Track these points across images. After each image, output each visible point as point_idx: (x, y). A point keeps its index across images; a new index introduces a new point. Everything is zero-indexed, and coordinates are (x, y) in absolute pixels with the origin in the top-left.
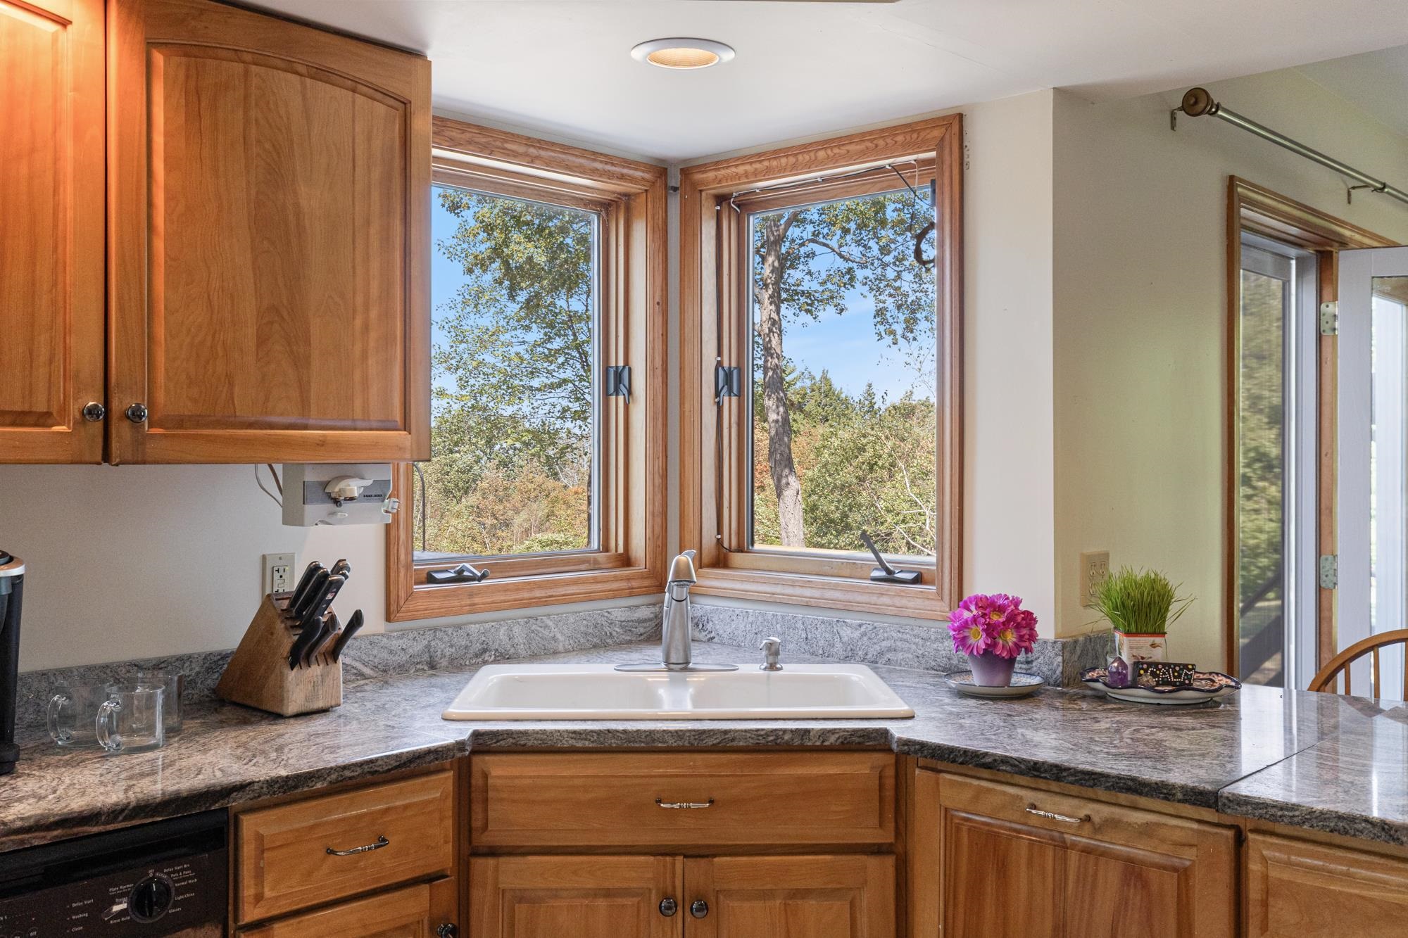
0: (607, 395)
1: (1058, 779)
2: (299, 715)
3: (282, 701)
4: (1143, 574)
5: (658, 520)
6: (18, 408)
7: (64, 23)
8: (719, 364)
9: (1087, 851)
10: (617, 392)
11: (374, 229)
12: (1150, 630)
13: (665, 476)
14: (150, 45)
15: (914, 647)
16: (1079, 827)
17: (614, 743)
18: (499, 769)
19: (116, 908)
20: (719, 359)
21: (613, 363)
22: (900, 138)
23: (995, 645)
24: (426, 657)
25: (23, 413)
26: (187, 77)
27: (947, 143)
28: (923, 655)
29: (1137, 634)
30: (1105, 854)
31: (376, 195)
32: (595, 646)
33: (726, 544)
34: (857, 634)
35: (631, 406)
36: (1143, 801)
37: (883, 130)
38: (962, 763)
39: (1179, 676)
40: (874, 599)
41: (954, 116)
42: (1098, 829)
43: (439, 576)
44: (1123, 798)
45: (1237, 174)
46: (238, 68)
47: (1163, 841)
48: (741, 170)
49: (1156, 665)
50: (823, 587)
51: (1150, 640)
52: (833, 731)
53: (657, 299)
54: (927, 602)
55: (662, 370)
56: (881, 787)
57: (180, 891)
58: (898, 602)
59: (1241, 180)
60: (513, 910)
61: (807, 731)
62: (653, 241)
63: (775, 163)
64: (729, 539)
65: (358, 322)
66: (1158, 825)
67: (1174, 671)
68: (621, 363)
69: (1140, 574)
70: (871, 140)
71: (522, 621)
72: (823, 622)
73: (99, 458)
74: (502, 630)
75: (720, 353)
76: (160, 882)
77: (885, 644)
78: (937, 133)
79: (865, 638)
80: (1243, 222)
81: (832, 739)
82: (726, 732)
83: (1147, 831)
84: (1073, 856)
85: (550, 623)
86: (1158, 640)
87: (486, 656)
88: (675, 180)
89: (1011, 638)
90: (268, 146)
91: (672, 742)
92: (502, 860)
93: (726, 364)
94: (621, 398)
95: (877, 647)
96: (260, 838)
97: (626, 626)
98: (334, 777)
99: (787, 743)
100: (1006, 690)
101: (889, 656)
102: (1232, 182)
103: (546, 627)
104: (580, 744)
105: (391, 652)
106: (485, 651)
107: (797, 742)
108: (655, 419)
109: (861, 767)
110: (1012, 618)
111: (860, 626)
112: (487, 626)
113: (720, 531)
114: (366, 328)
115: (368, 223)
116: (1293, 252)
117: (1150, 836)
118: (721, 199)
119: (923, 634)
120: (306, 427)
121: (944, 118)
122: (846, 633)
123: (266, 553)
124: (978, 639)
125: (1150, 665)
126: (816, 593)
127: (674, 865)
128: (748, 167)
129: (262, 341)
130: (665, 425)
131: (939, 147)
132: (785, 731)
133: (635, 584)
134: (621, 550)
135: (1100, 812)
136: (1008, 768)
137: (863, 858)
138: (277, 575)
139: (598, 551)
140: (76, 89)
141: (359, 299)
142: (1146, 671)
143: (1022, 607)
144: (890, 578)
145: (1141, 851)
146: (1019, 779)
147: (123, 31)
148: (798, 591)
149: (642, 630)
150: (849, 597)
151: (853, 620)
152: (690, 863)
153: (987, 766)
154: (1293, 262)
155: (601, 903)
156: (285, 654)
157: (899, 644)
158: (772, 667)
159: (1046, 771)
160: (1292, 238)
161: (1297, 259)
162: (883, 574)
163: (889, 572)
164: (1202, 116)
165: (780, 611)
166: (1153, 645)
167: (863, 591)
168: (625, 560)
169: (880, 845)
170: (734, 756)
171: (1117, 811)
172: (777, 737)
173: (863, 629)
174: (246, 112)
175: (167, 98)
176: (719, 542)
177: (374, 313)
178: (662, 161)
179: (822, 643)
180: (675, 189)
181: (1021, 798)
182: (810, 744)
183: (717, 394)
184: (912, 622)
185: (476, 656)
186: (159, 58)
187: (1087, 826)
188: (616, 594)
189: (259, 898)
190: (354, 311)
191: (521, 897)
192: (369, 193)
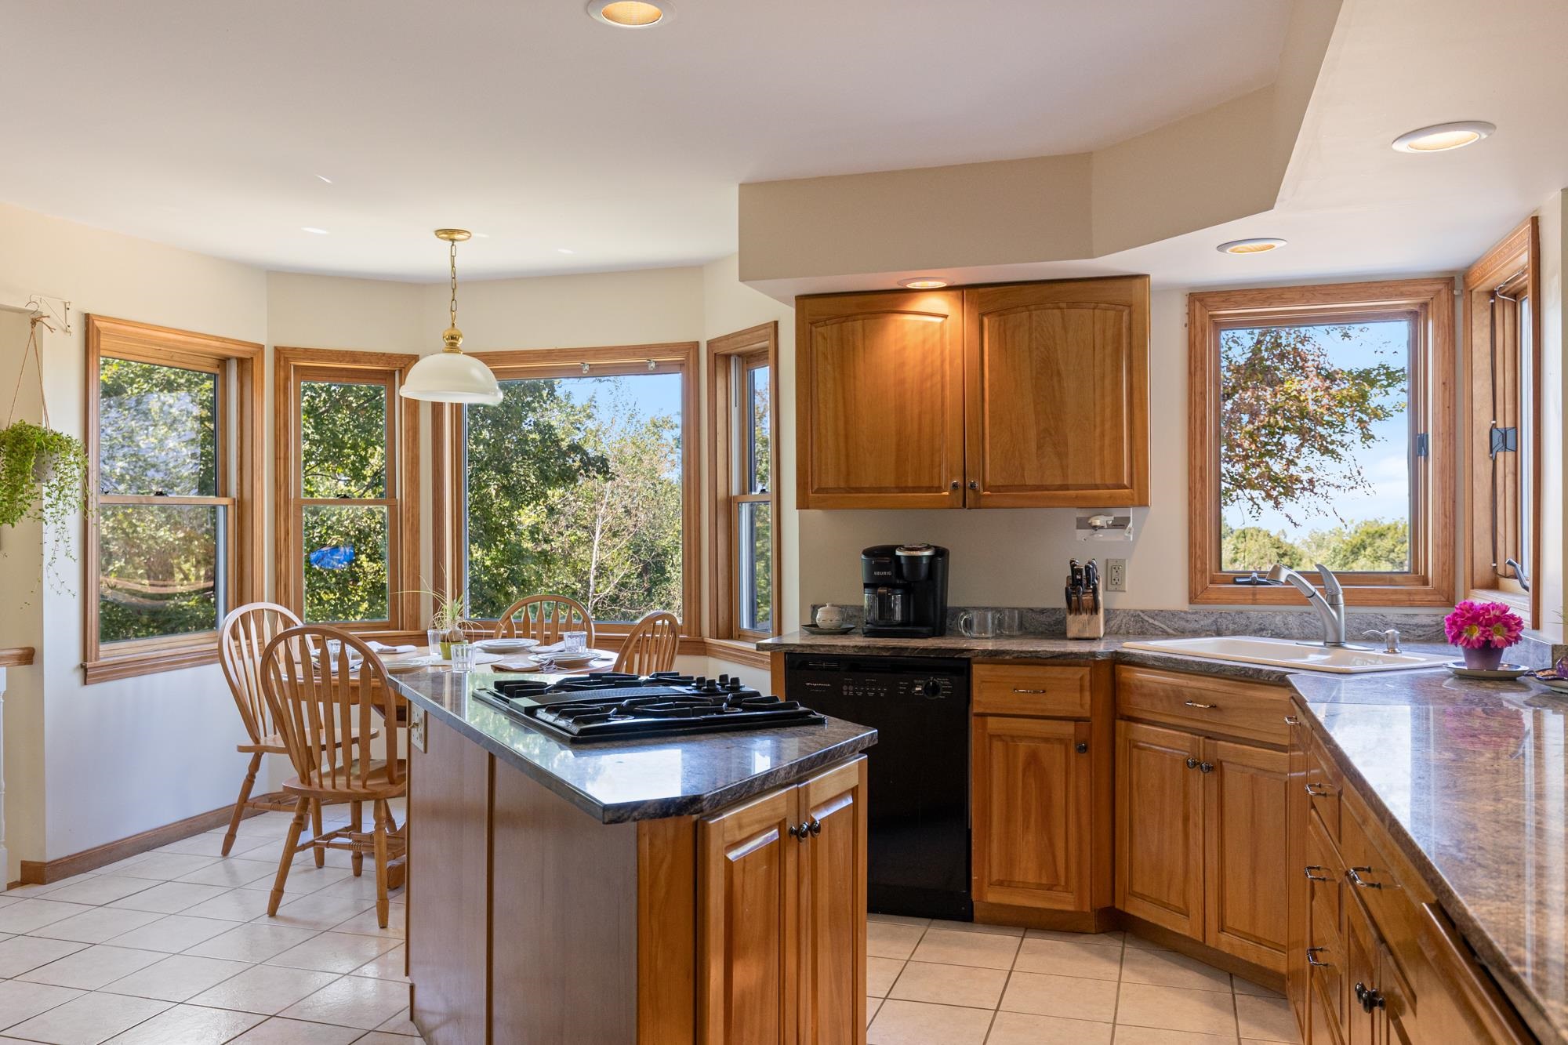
0: (1416, 456)
5: (1444, 550)
6: (928, 485)
7: (946, 317)
8: (1494, 426)
10: (1420, 454)
11: (1108, 382)
13: (1451, 517)
14: (982, 315)
18: (1125, 673)
19: (917, 689)
20: (1494, 422)
21: (1419, 432)
24: (1214, 627)
25: (930, 487)
26: (1000, 325)
31: (1108, 361)
33: (1500, 572)
35: (1428, 463)
43: (1238, 580)
46: (1025, 314)
53: (1443, 380)
55: (1448, 435)
57: (944, 689)
60: (1131, 750)
61: (1261, 670)
64: (1505, 567)
65: (1098, 430)
68: (1423, 432)
71: (1296, 614)
73: (961, 505)
74: (1278, 618)
75: (1494, 418)
76: (934, 683)
87: (1264, 633)
88: (1460, 284)
90: (1043, 349)
91: (1195, 668)
92: (1129, 723)
93: (1500, 425)
94: (1423, 458)
98: (1016, 655)
99: (1251, 676)
104: (1156, 664)
105: (1187, 621)
107: (1255, 676)
108: (1440, 473)
112: (1264, 614)
113: (1495, 560)
114: (1103, 435)
115: (1103, 378)
118: (1493, 294)
129: (1039, 447)
130: (1452, 477)
132: (1250, 668)
133: (1416, 597)
134: (1423, 573)
138: (1114, 571)
140: (950, 344)
141: (1098, 420)
147: (968, 313)
168: (1424, 581)
172: (1246, 672)
174: (1030, 334)
175: (989, 339)
176: (1495, 570)
177: (1108, 425)
180: (1460, 292)
182: (1262, 678)
183: (1491, 450)
186: (986, 320)
189: (983, 703)
190: (1095, 426)
192: (1104, 361)
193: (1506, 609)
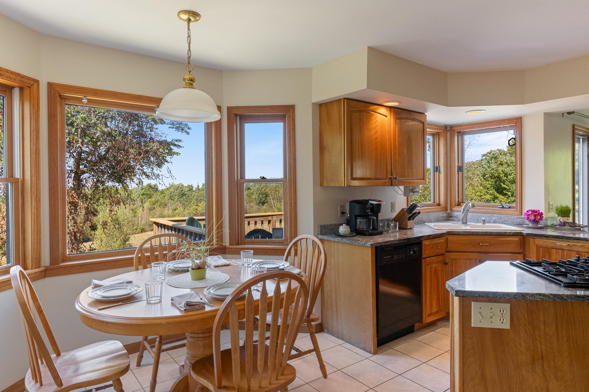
0: (434, 172)
1: (562, 238)
2: (409, 229)
3: (407, 226)
4: (565, 206)
5: (446, 197)
7: (386, 116)
8: (458, 165)
9: (568, 250)
10: (437, 171)
12: (567, 216)
13: (447, 188)
14: (396, 118)
15: (511, 220)
16: (567, 247)
17: (470, 233)
18: (450, 238)
19: (412, 253)
21: (436, 166)
22: (506, 122)
23: (536, 219)
25: (383, 178)
26: (400, 122)
27: (518, 123)
28: (513, 222)
29: (564, 217)
30: (572, 250)
32: (437, 221)
33: (460, 201)
34: (496, 218)
35: (440, 174)
36: (580, 241)
37: (502, 120)
38: (540, 237)
39: (574, 225)
40: (500, 211)
41: (520, 118)
42: (571, 246)
44: (575, 241)
45: (575, 123)
47: (585, 248)
48: (466, 127)
49: (568, 223)
50: (487, 209)
51: (567, 218)
52: (511, 232)
53: (446, 153)
54: (514, 212)
55: (446, 167)
56: (520, 242)
58: (506, 212)
59: (576, 125)
60: (452, 262)
61: (506, 232)
62: (445, 141)
63: (474, 126)
64: (460, 200)
66: (584, 245)
67: (572, 224)
68: (438, 166)
69: (564, 206)
70: (499, 122)
72: (488, 216)
75: (458, 163)
76: (415, 249)
77: (504, 220)
78: (515, 121)
79: (499, 219)
80: (576, 133)
81: (511, 233)
82: (491, 232)
83: (582, 246)
84: (565, 252)
85: (431, 216)
86: (568, 218)
88: (448, 129)
89: (539, 217)
91: (481, 234)
92: (450, 253)
93: (459, 165)
94: (438, 173)
95: (502, 221)
96: (425, 245)
97: (442, 217)
99: (503, 234)
100: (537, 227)
101: (504, 222)
102: (574, 126)
103: (430, 217)
104: (464, 234)
106: (422, 221)
107: (504, 234)
108: (445, 177)
109: (516, 239)
110: (539, 213)
111: (497, 217)
113: (458, 199)
114: (419, 162)
116: (581, 137)
117: (582, 247)
118: (458, 132)
119: (513, 218)
120: (412, 180)
121: (517, 118)
122: (494, 218)
123: (392, 202)
124: (532, 217)
125: (567, 223)
126: (486, 211)
127: (481, 255)
128: (467, 127)
129: (408, 165)
130: (447, 178)
131: (516, 123)
132: (502, 232)
133: (443, 209)
134: (438, 202)
135: (571, 244)
136: (551, 237)
137: (517, 255)
139: (433, 203)
140: (388, 127)
142: (566, 224)
143: (540, 212)
144: (503, 207)
145: (580, 250)
146: (553, 239)
147: (393, 117)
148: (481, 210)
149: (444, 218)
150: (494, 211)
151: (496, 216)
152: (484, 254)
153: (546, 237)
154: (581, 139)
155: (468, 261)
156: (408, 218)
157: (507, 220)
158: (484, 224)
159: (560, 237)
160: (581, 134)
161: (582, 139)
162: (502, 207)
163: (503, 206)
164: (572, 114)
165: (477, 214)
166: (568, 219)
167: (497, 210)
168: (439, 205)
169: (520, 252)
170: (492, 236)
171: (575, 243)
173: (498, 217)
175: (398, 127)
176: (459, 201)
177: (420, 160)
178: (446, 125)
179: (488, 220)
180: (448, 131)
181: (554, 242)
182: (507, 234)
183: (458, 171)
184: (509, 216)
185: (421, 222)
187: (568, 246)
188: (440, 211)
189: (425, 254)
191: (454, 259)
193: (539, 211)
